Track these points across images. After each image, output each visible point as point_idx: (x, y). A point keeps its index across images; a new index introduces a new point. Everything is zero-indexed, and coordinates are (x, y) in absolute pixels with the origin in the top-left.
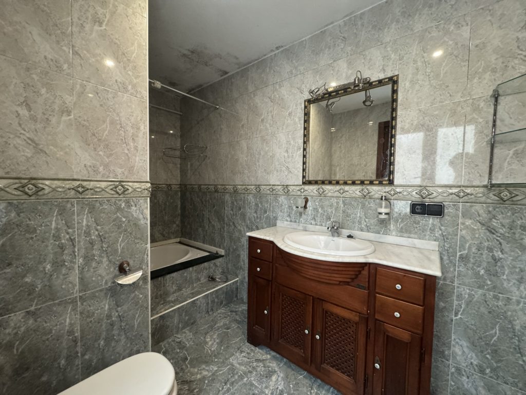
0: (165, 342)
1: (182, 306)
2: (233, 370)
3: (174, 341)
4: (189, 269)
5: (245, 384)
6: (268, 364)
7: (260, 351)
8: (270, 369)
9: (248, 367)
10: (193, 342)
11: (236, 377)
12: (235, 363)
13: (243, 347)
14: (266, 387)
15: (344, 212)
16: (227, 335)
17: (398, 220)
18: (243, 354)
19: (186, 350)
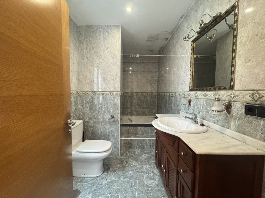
0: (131, 149)
1: (139, 139)
2: (142, 168)
3: (134, 150)
4: (147, 127)
5: (141, 175)
6: (155, 176)
7: (157, 170)
8: (154, 178)
9: (147, 171)
10: (139, 153)
11: (141, 171)
12: (144, 167)
13: (152, 165)
14: (146, 181)
15: (206, 109)
16: (151, 158)
17: (236, 119)
18: (150, 167)
19: (134, 155)
